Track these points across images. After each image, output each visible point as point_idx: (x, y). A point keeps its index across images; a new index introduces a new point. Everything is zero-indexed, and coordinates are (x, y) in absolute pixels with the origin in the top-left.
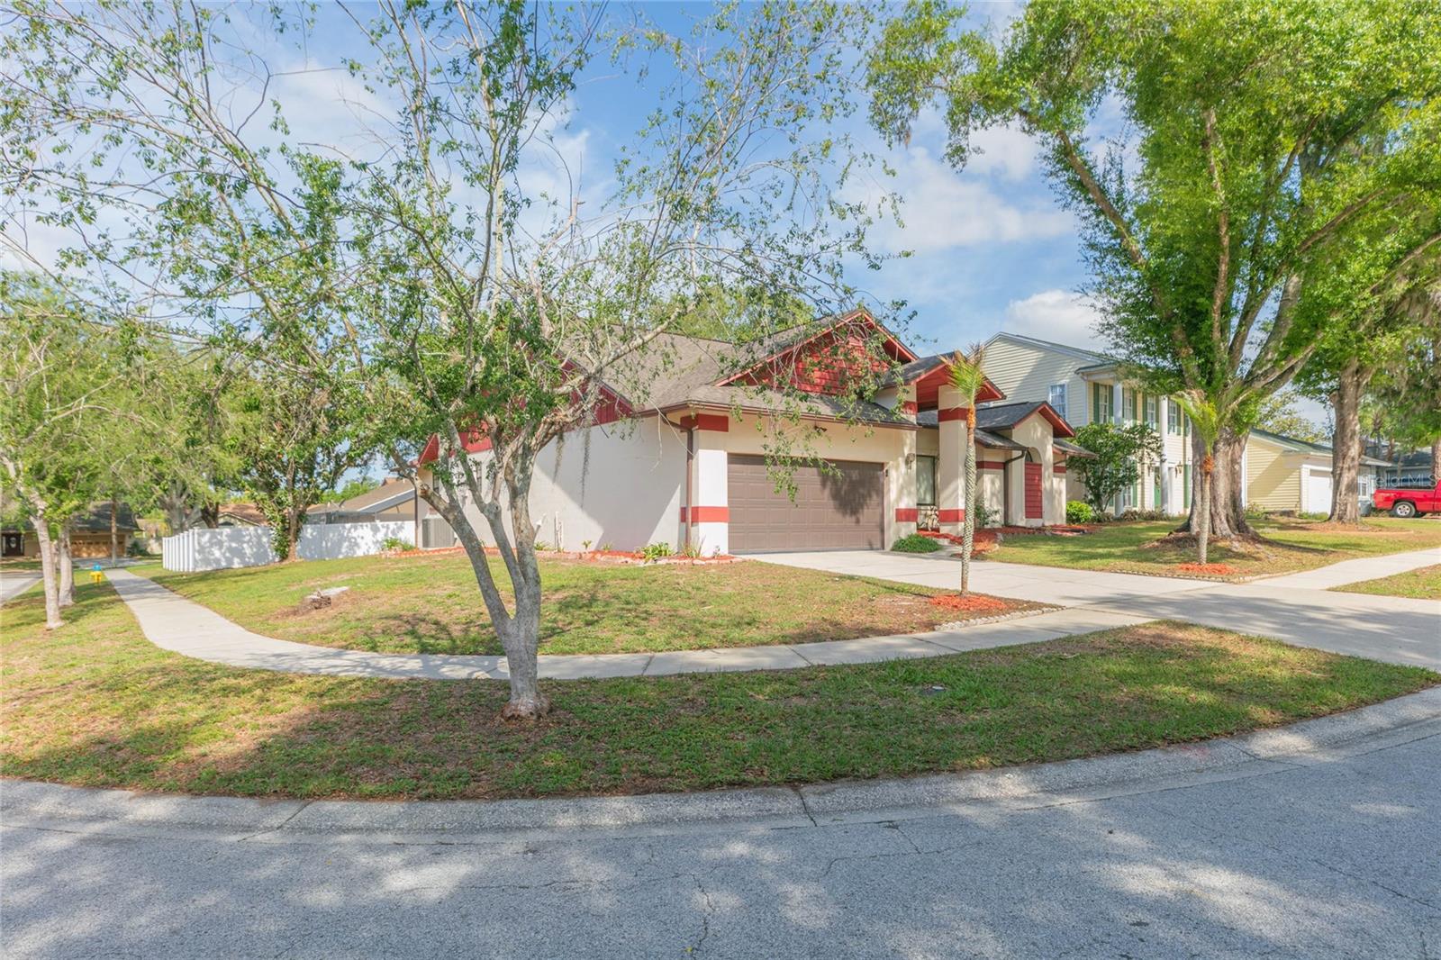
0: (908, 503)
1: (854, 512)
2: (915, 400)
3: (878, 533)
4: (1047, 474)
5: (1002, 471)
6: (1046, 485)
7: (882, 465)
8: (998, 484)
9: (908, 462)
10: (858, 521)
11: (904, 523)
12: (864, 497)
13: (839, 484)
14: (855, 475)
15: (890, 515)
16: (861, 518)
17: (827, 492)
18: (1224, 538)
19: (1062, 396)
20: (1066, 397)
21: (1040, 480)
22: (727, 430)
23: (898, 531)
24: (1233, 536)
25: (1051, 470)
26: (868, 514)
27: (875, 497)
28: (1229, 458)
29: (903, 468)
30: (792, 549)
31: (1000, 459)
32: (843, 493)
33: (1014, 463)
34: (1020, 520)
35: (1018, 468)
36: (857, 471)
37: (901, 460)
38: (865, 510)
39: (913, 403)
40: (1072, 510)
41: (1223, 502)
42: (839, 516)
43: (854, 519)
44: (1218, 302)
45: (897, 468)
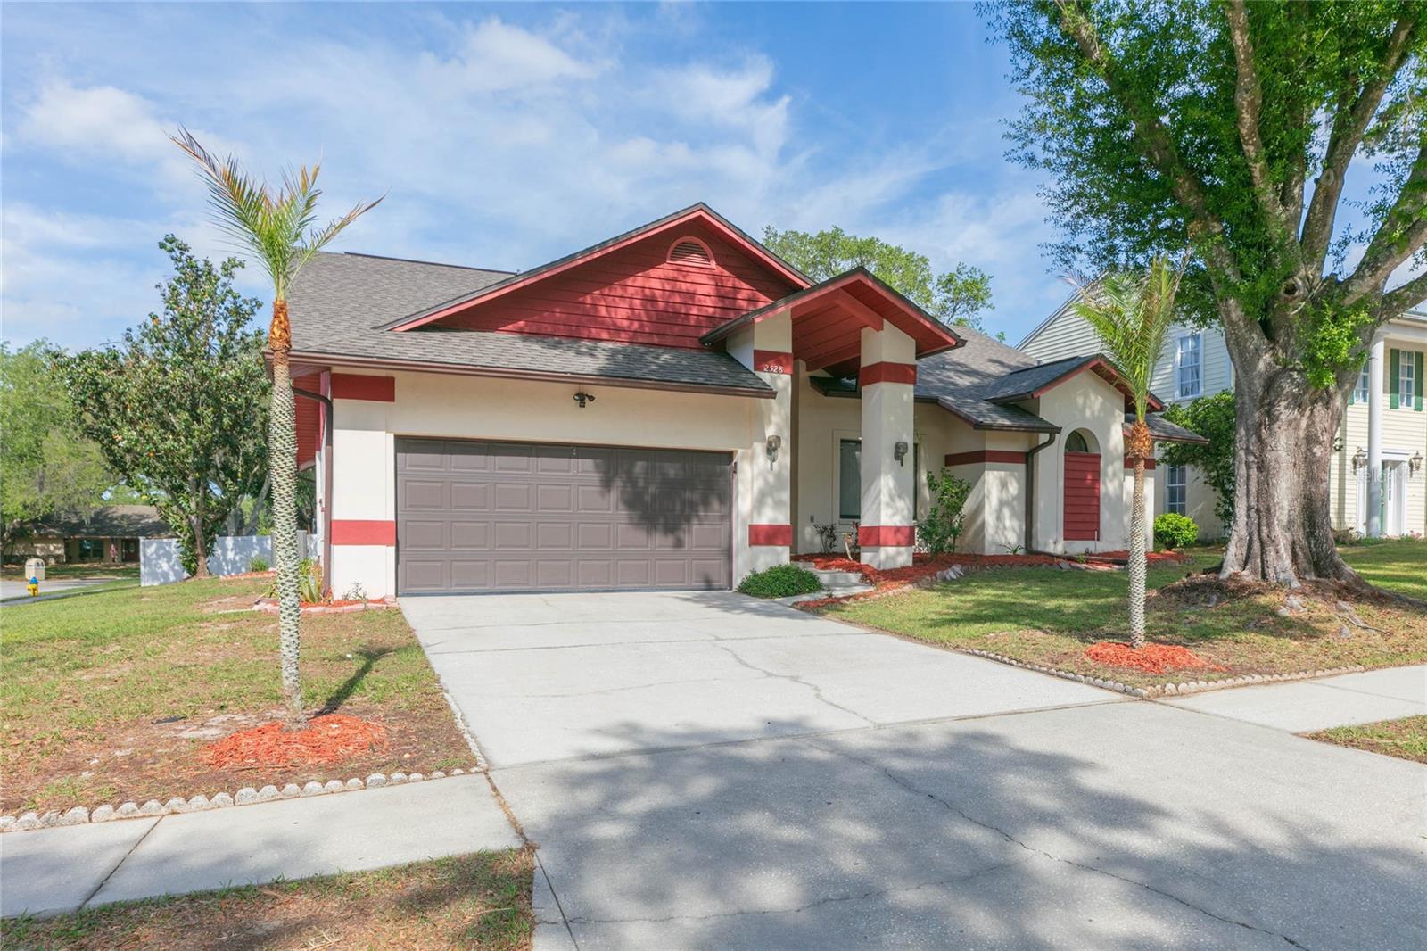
0: (775, 515)
1: (671, 528)
2: (790, 351)
3: (721, 562)
4: (1110, 470)
5: (1022, 466)
6: (1108, 487)
7: (729, 455)
8: (1014, 488)
9: (771, 449)
10: (679, 544)
11: (764, 548)
12: (692, 506)
13: (641, 483)
14: (672, 470)
15: (740, 535)
16: (686, 538)
17: (614, 495)
18: (1279, 586)
19: (1195, 354)
20: (1201, 354)
21: (1096, 480)
22: (392, 399)
23: (754, 559)
24: (1296, 584)
25: (1119, 464)
26: (696, 533)
27: (716, 505)
28: (1302, 434)
29: (762, 460)
30: (540, 587)
31: (1019, 446)
32: (648, 498)
33: (1041, 453)
34: (1053, 542)
35: (1051, 463)
36: (678, 465)
37: (759, 448)
38: (695, 527)
39: (785, 355)
40: (1163, 527)
41: (1284, 519)
42: (639, 536)
43: (670, 540)
44: (1247, 118)
45: (752, 458)
